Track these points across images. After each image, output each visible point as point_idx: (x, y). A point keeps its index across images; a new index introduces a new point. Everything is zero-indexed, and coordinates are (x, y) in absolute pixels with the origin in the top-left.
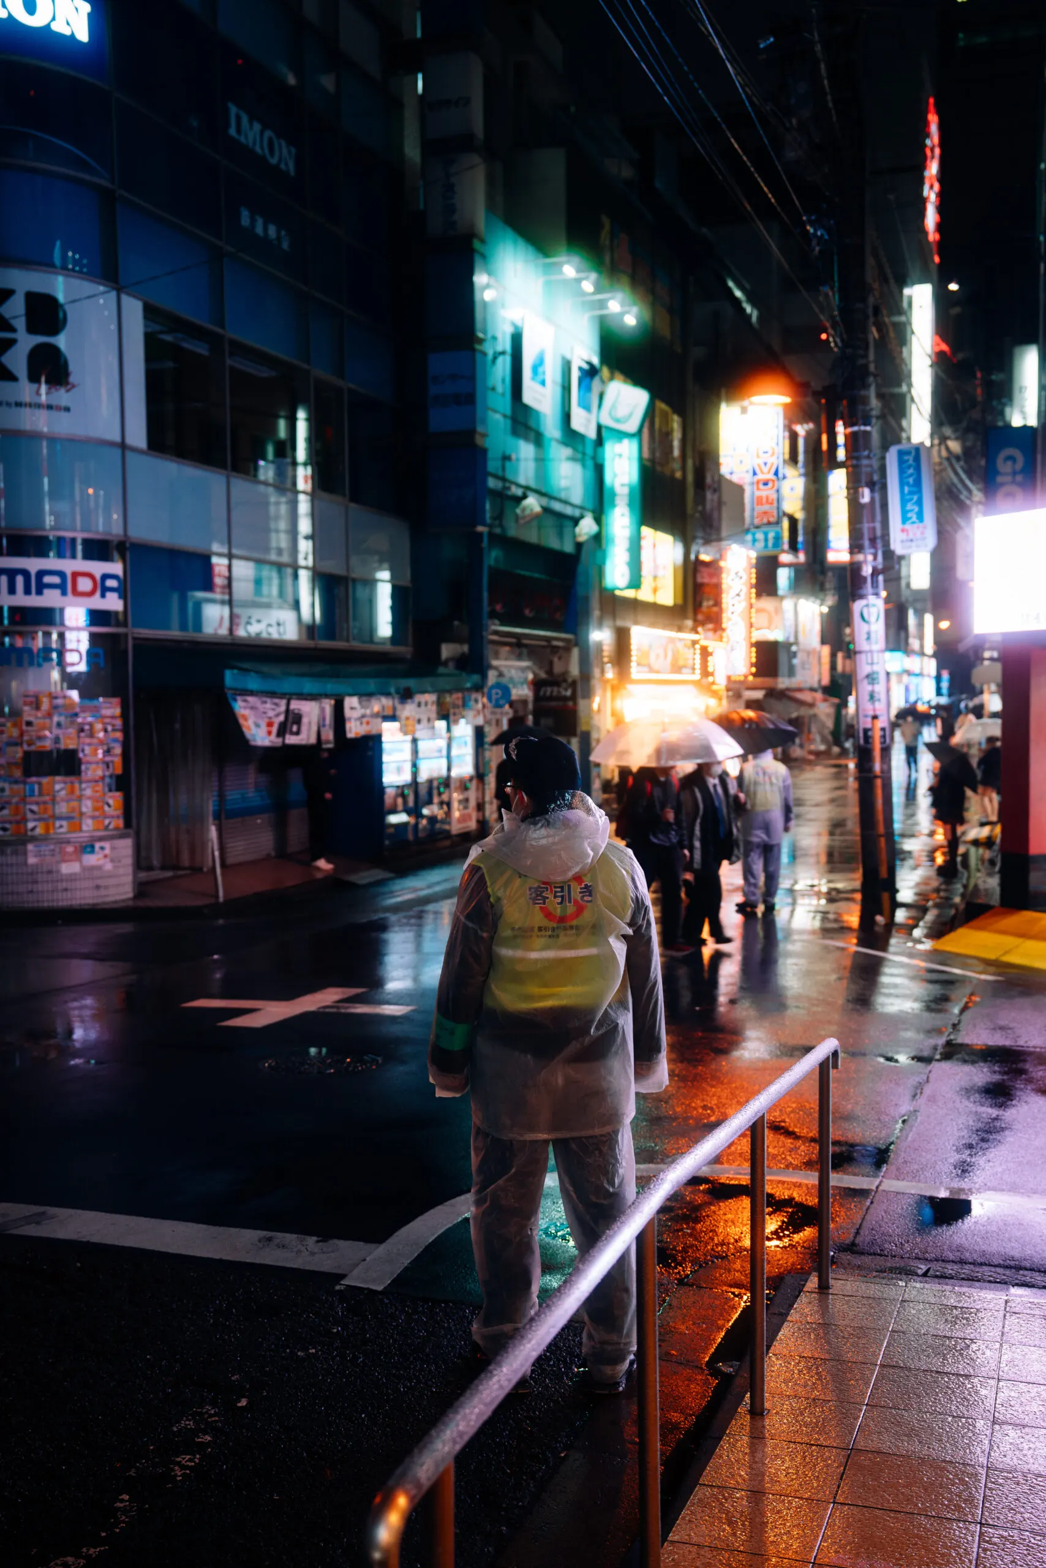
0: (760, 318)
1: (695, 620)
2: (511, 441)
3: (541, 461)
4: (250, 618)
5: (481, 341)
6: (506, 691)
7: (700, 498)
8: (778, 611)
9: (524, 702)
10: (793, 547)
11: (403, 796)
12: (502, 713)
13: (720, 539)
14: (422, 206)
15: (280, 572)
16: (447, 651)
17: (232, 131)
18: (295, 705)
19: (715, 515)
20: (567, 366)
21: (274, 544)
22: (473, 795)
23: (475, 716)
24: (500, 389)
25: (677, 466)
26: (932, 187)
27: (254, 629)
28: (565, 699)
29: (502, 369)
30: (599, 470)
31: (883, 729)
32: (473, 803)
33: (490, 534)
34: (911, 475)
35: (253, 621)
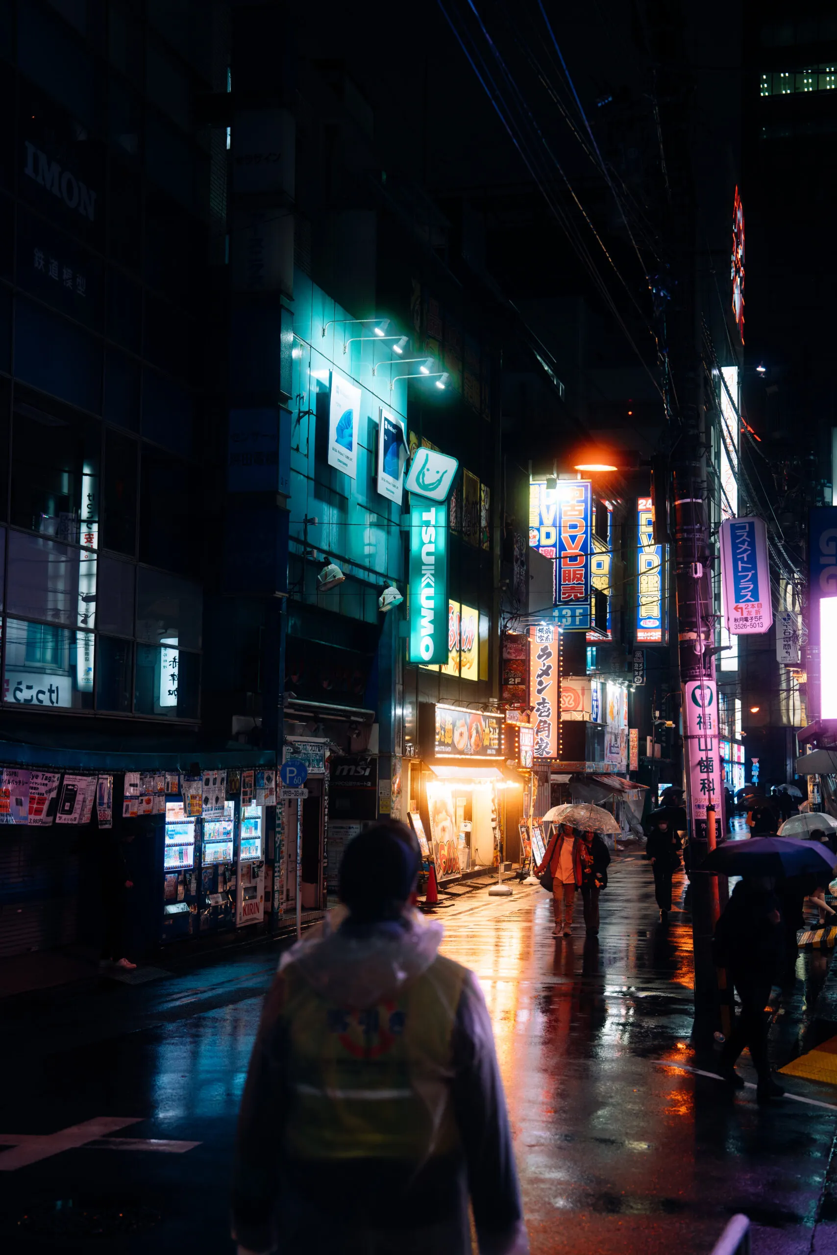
0: (565, 391)
1: (501, 698)
2: (314, 503)
3: (344, 524)
4: (20, 683)
5: (286, 399)
6: (302, 768)
7: (508, 572)
8: (585, 690)
9: (321, 781)
10: (601, 625)
11: (185, 883)
12: (296, 794)
13: (527, 615)
14: (227, 262)
15: (55, 636)
16: (237, 723)
17: (29, 170)
18: (69, 780)
19: (523, 589)
20: (374, 428)
21: (50, 605)
22: (261, 884)
23: (266, 796)
24: (303, 450)
25: (484, 537)
26: (737, 271)
27: (24, 695)
28: (364, 778)
29: (306, 429)
30: (405, 537)
31: (718, 821)
32: (261, 892)
33: (288, 599)
34: (745, 551)
35: (23, 687)
